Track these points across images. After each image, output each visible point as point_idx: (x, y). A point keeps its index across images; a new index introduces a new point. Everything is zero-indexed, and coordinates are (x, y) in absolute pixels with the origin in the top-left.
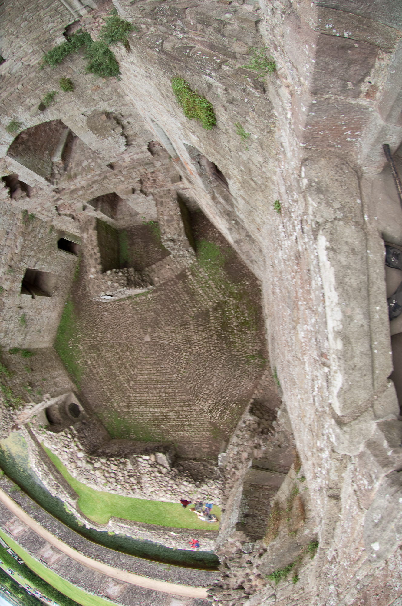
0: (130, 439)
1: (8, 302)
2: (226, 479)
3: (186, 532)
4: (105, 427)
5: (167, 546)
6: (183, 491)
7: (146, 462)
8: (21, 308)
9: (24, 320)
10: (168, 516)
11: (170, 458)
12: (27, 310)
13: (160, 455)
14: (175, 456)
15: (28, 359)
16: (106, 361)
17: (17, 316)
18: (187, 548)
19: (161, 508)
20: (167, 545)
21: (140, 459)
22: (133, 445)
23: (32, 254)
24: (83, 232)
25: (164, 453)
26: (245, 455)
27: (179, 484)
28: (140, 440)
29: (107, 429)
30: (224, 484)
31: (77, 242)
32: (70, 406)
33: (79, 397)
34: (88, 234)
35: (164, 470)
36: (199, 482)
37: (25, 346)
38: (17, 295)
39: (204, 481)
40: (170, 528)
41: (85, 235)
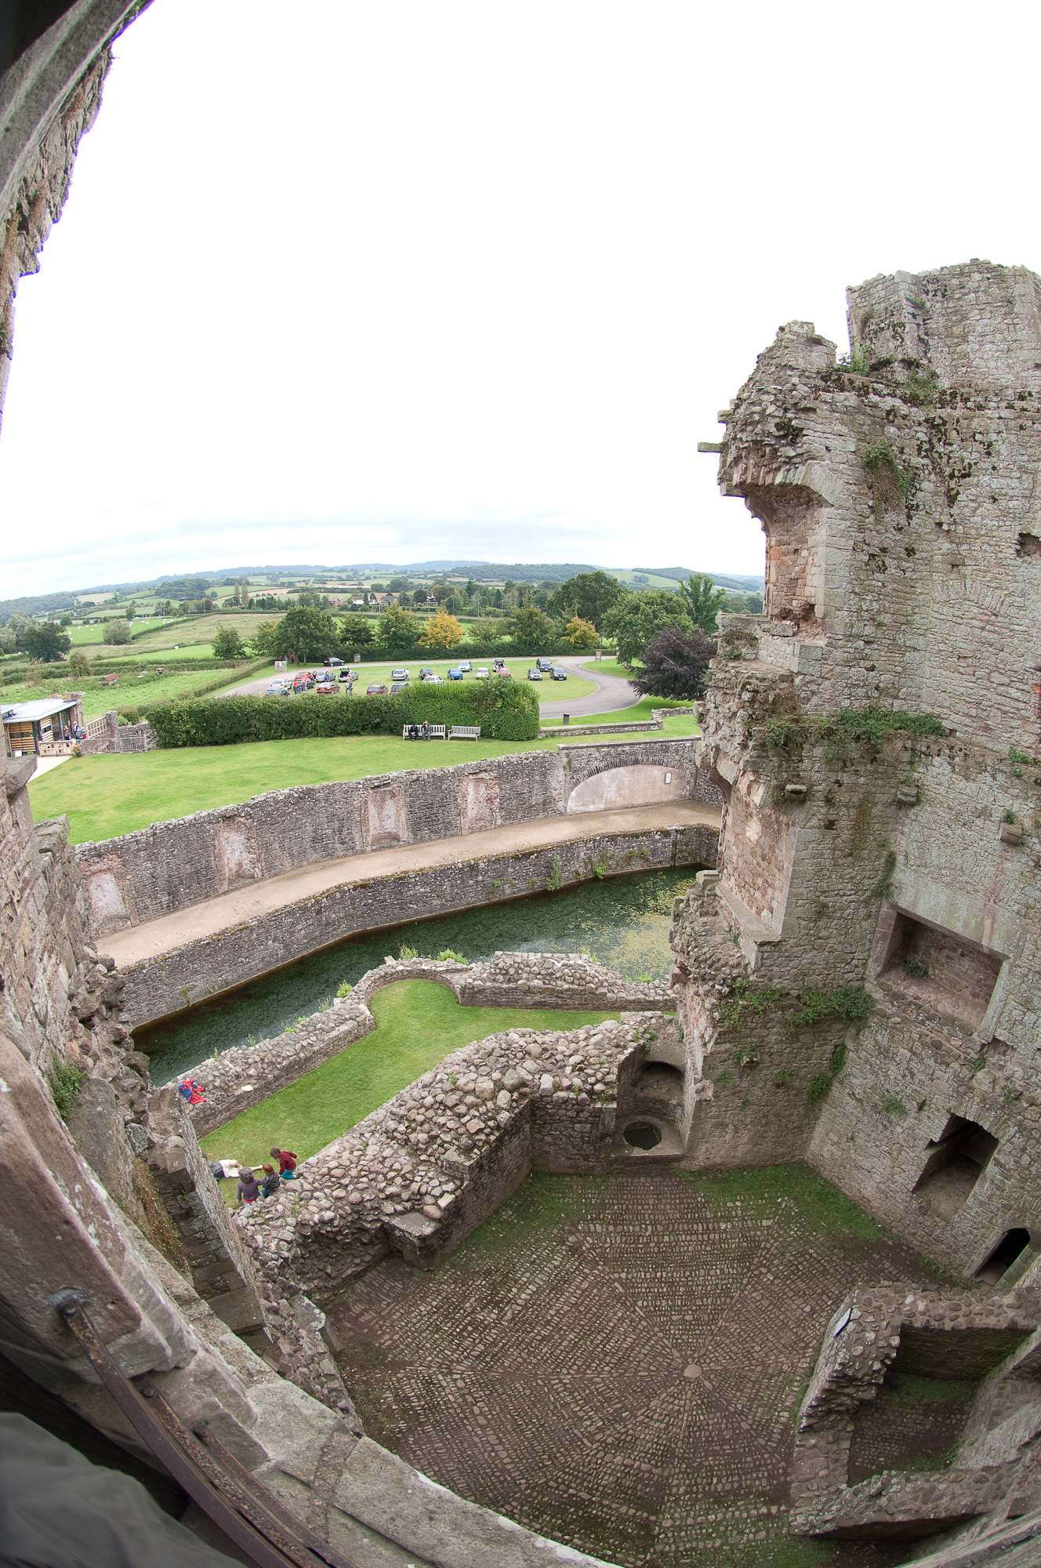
0: (505, 1205)
1: (946, 1076)
2: (266, 1275)
3: (228, 1109)
4: (566, 1175)
5: (234, 1048)
6: (317, 1194)
7: (437, 1192)
8: (921, 1107)
9: (893, 1107)
10: (288, 1121)
11: (404, 1239)
12: (910, 1121)
13: (428, 1229)
14: (399, 1251)
15: (807, 1085)
16: (705, 1263)
17: (909, 1091)
18: (196, 1070)
19: (316, 1128)
20: (233, 1051)
21: (451, 1186)
22: (489, 1199)
23: (1025, 1160)
24: (1019, 1296)
25: (423, 1239)
26: (286, 1348)
27: (339, 1204)
28: (488, 1222)
29: (558, 1175)
30: (264, 1264)
31: (1003, 1280)
32: (658, 1131)
33: (664, 1164)
34: (1009, 1306)
35: (389, 1207)
36: (306, 1237)
37: (836, 1091)
38: (953, 1103)
39: (299, 1245)
40: (263, 1096)
41: (1009, 1299)
